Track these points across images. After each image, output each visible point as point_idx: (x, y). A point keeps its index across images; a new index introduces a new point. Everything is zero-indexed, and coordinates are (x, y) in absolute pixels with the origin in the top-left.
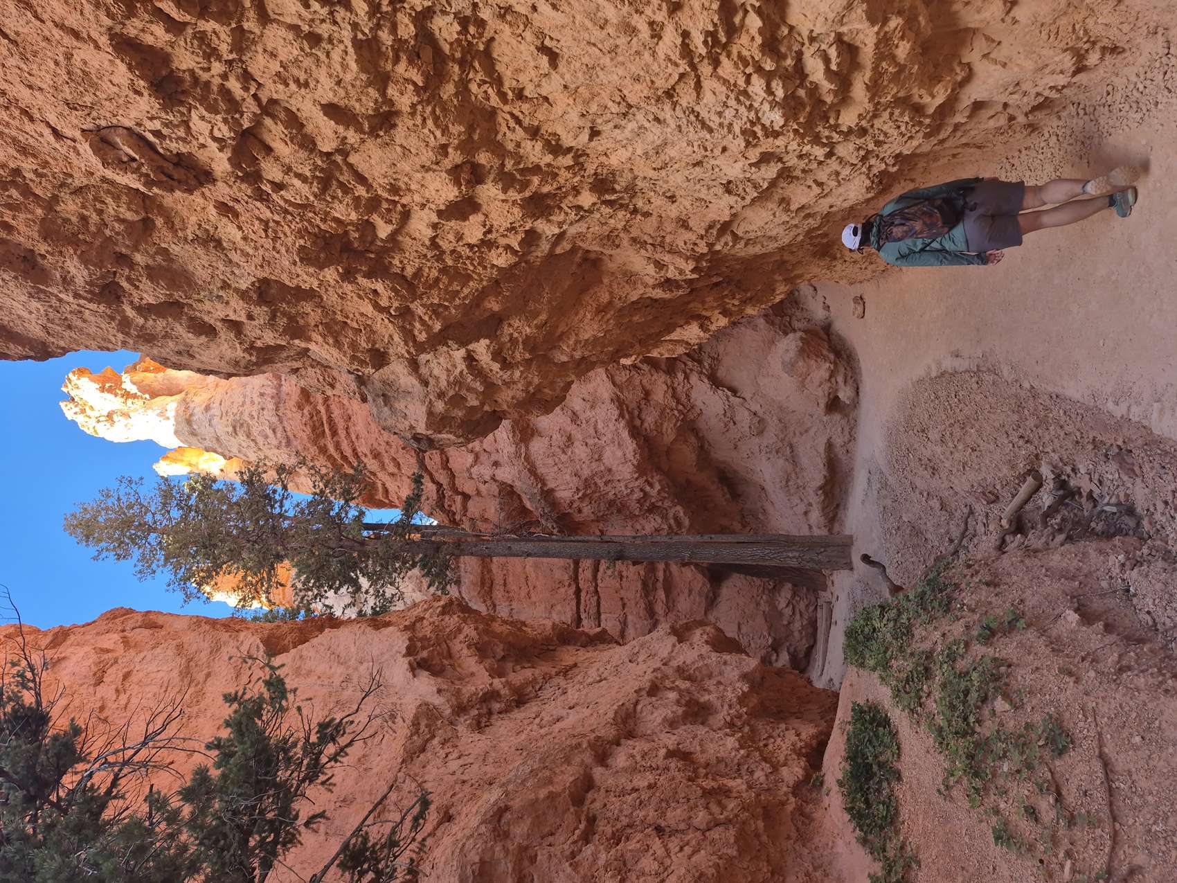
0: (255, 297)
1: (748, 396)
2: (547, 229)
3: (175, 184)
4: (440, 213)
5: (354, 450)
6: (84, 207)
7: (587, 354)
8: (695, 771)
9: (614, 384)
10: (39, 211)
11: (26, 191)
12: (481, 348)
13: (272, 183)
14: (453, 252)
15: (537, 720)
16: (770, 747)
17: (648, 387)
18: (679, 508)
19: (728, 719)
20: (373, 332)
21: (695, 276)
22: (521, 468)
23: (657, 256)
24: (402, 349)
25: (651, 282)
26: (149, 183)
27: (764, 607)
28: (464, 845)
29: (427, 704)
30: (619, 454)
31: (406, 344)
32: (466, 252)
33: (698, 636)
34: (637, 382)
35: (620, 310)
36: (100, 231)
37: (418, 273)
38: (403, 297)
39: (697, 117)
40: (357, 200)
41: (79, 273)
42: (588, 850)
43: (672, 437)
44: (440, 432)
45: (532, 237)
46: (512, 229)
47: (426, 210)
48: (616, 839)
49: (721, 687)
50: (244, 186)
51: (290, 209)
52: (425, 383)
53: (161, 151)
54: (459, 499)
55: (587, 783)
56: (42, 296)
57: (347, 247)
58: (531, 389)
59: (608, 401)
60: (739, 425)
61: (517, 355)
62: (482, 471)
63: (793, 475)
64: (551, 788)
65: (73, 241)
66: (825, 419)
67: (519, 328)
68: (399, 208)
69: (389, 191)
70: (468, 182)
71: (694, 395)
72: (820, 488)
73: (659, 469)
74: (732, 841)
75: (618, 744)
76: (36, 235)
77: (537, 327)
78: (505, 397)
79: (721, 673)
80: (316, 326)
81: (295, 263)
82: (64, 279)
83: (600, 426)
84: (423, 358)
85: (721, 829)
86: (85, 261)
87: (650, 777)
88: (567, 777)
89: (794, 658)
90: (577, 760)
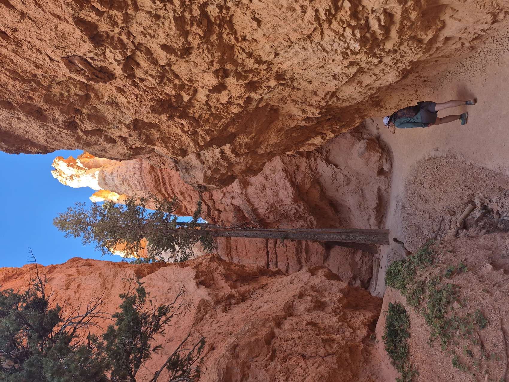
0: (132, 127)
1: (342, 168)
2: (255, 96)
3: (99, 79)
4: (210, 90)
5: (173, 191)
6: (62, 89)
7: (272, 150)
8: (319, 331)
9: (284, 163)
10: (44, 92)
11: (39, 83)
12: (227, 148)
13: (139, 78)
14: (215, 107)
15: (251, 308)
16: (352, 321)
17: (298, 164)
18: (312, 217)
19: (334, 309)
20: (182, 142)
21: (320, 116)
22: (243, 199)
23: (303, 107)
24: (193, 149)
25: (300, 118)
26: (89, 79)
27: (349, 260)
28: (219, 360)
29: (204, 300)
30: (286, 193)
31: (195, 146)
32: (221, 107)
33: (320, 272)
34: (294, 162)
35: (287, 131)
36: (68, 100)
37: (200, 116)
38: (194, 126)
39: (321, 47)
40: (175, 85)
41: (60, 117)
42: (273, 364)
43: (309, 186)
44: (209, 184)
45: (249, 100)
46: (240, 97)
47: (204, 89)
48: (285, 359)
49: (331, 295)
50: (128, 80)
51: (147, 89)
52: (203, 163)
53: (94, 66)
54: (217, 212)
55: (272, 335)
56: (45, 127)
57: (171, 105)
58: (248, 166)
59: (281, 170)
60: (338, 181)
61: (242, 151)
62: (227, 201)
63: (363, 203)
64: (256, 337)
65: (57, 104)
66: (377, 178)
67: (243, 139)
68: (193, 88)
69: (188, 81)
70: (222, 77)
71: (318, 167)
72: (375, 208)
73: (303, 200)
74: (335, 362)
75: (286, 319)
76: (42, 102)
77: (251, 139)
78: (237, 169)
79: (330, 289)
80: (158, 139)
81: (149, 113)
82: (54, 120)
83: (277, 181)
84: (202, 152)
85: (330, 356)
86: (62, 112)
87: (300, 333)
88: (263, 332)
89: (362, 282)
90: (268, 325)
